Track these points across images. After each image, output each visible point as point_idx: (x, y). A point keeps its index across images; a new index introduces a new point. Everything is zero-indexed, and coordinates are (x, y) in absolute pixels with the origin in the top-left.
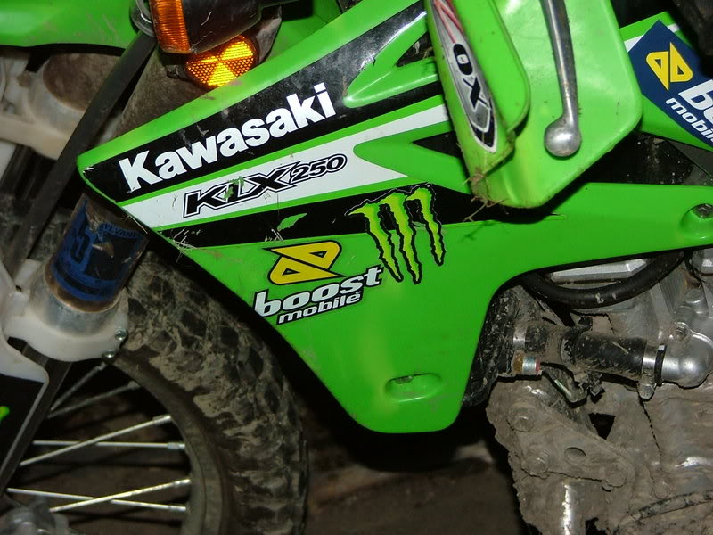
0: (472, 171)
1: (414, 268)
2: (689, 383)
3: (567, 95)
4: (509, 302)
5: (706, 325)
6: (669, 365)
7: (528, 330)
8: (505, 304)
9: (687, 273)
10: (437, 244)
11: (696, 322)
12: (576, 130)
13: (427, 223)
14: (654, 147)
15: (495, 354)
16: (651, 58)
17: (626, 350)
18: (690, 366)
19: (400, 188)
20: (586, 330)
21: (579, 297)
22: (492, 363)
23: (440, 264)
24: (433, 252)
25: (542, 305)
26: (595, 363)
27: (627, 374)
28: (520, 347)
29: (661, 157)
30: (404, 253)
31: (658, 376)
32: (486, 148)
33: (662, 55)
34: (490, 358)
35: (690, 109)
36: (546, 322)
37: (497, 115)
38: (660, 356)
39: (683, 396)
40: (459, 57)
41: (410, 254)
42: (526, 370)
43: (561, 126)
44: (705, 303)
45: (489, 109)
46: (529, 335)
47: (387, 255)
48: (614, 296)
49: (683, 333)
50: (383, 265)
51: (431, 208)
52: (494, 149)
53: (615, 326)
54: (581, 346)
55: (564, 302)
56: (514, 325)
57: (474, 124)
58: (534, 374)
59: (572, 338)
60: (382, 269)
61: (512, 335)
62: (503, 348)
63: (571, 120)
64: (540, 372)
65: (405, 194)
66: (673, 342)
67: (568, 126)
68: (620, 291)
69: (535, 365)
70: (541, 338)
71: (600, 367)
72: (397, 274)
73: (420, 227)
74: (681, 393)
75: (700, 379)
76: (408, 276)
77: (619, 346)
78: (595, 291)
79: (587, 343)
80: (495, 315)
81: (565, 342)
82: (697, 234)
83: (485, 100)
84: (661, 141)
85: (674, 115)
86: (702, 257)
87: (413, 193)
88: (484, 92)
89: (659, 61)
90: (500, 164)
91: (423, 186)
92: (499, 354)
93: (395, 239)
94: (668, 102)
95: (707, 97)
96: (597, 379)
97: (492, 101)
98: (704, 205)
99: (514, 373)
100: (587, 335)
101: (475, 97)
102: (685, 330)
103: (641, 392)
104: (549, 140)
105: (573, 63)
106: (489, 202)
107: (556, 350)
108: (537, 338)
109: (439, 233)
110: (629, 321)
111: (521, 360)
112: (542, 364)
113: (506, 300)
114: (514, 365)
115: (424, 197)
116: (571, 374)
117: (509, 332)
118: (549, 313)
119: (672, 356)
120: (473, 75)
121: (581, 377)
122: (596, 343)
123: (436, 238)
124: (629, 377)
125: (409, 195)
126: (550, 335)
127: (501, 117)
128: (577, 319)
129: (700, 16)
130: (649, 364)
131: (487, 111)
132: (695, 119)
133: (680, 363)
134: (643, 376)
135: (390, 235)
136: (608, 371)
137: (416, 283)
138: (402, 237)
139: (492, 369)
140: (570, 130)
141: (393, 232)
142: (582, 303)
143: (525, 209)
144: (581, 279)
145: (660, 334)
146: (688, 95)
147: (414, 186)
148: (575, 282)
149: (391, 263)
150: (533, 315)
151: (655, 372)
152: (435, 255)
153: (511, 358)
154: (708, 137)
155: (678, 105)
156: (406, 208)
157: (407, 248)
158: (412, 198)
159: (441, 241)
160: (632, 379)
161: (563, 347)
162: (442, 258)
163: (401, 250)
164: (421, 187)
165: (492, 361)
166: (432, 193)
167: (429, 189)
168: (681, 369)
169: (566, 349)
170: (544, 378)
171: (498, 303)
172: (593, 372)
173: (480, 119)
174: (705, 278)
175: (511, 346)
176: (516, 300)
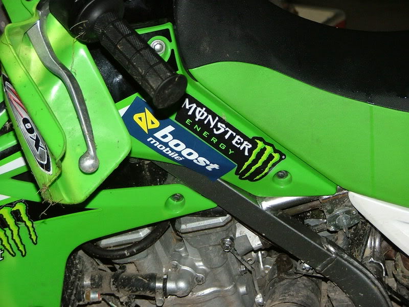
0: (41, 186)
1: (21, 248)
2: (183, 294)
3: (89, 139)
4: (79, 263)
5: (188, 261)
6: (170, 285)
7: (91, 277)
8: (77, 264)
9: (175, 234)
10: (32, 233)
11: (182, 260)
12: (95, 158)
13: (25, 222)
14: (146, 166)
15: (74, 292)
16: (136, 117)
17: (145, 280)
18: (182, 285)
19: (8, 204)
20: (123, 272)
21: (116, 253)
22: (73, 297)
23: (35, 244)
24: (31, 238)
25: (98, 262)
26: (130, 290)
27: (148, 294)
28: (88, 287)
29: (150, 171)
30: (14, 240)
31: (165, 293)
32: (46, 172)
33: (142, 115)
34: (72, 295)
35: (161, 142)
36: (101, 271)
37: (50, 154)
38: (165, 281)
39: (181, 303)
40: (26, 125)
41: (18, 241)
42: (93, 299)
43: (87, 156)
44: (186, 249)
45: (46, 151)
46: (92, 279)
47: (5, 243)
48: (135, 251)
49: (176, 267)
50: (3, 249)
51: (26, 214)
52: (51, 172)
53: (139, 269)
54: (122, 282)
55: (108, 257)
56: (83, 275)
57: (39, 160)
58: (97, 300)
59: (116, 278)
60: (3, 250)
61: (83, 281)
62: (79, 288)
63: (92, 153)
64: (101, 299)
65: (11, 207)
66: (171, 273)
67: (91, 156)
68: (138, 247)
69: (97, 295)
70: (99, 280)
71: (133, 292)
72: (12, 253)
73: (22, 225)
74: (179, 301)
75: (188, 291)
76: (18, 253)
77: (142, 278)
78: (123, 249)
79: (124, 279)
80: (72, 271)
81: (112, 280)
82: (174, 211)
83: (43, 147)
84: (148, 162)
85: (152, 147)
86: (180, 224)
87: (15, 206)
88: (42, 142)
89: (140, 119)
90: (55, 180)
91: (20, 201)
92: (76, 292)
93: (8, 233)
94: (149, 140)
95: (169, 135)
96: (133, 299)
97: (47, 147)
98: (176, 195)
99: (86, 301)
100: (124, 275)
101: (37, 146)
102: (177, 265)
103: (157, 303)
104: (82, 165)
105: (90, 122)
106: (53, 203)
107: (108, 286)
108: (97, 281)
109: (33, 227)
110: (146, 264)
111: (89, 293)
112: (101, 294)
113: (77, 261)
114: (86, 296)
115: (21, 208)
116: (118, 298)
117: (81, 279)
118: (102, 266)
119: (171, 280)
120: (35, 134)
121: (124, 299)
122: (129, 279)
123: (31, 229)
124: (150, 295)
125: (13, 207)
126: (104, 277)
127: (52, 155)
128: (117, 267)
129: (152, 87)
130: (159, 286)
131: (45, 152)
132: (164, 147)
133: (176, 284)
134: (157, 293)
135: (5, 231)
136: (137, 293)
137: (23, 256)
138: (12, 231)
139: (74, 300)
140: (93, 158)
141: (7, 229)
142: (118, 257)
143: (74, 205)
144: (116, 244)
145: (164, 269)
146: (158, 135)
147: (15, 202)
148: (114, 247)
149: (8, 247)
150: (94, 268)
151: (163, 291)
152: (32, 239)
153: (83, 293)
154: (173, 156)
155: (154, 141)
156: (12, 215)
157: (16, 237)
158: (15, 209)
159: (34, 231)
160: (151, 296)
161: (112, 283)
162: (36, 241)
163: (12, 239)
164: (19, 202)
165: (73, 296)
166: (26, 205)
167: (24, 203)
168: (177, 287)
169: (113, 284)
170: (103, 302)
171: (73, 263)
172: (130, 295)
173: (41, 157)
174: (183, 235)
175: (83, 287)
176: (83, 261)
